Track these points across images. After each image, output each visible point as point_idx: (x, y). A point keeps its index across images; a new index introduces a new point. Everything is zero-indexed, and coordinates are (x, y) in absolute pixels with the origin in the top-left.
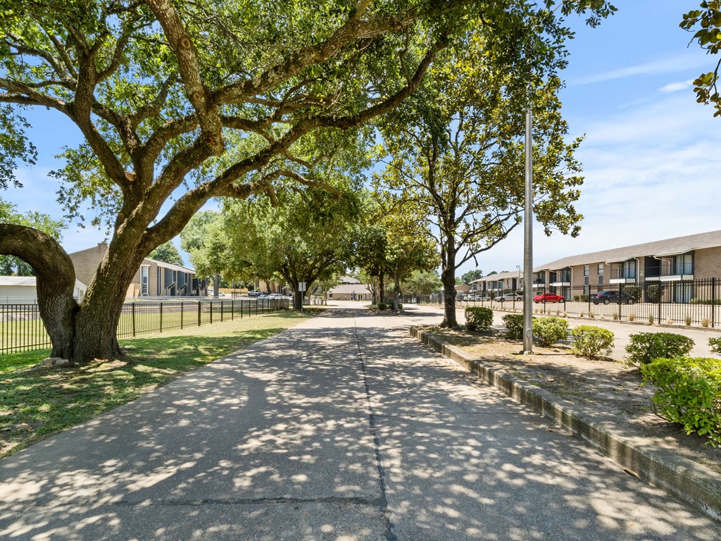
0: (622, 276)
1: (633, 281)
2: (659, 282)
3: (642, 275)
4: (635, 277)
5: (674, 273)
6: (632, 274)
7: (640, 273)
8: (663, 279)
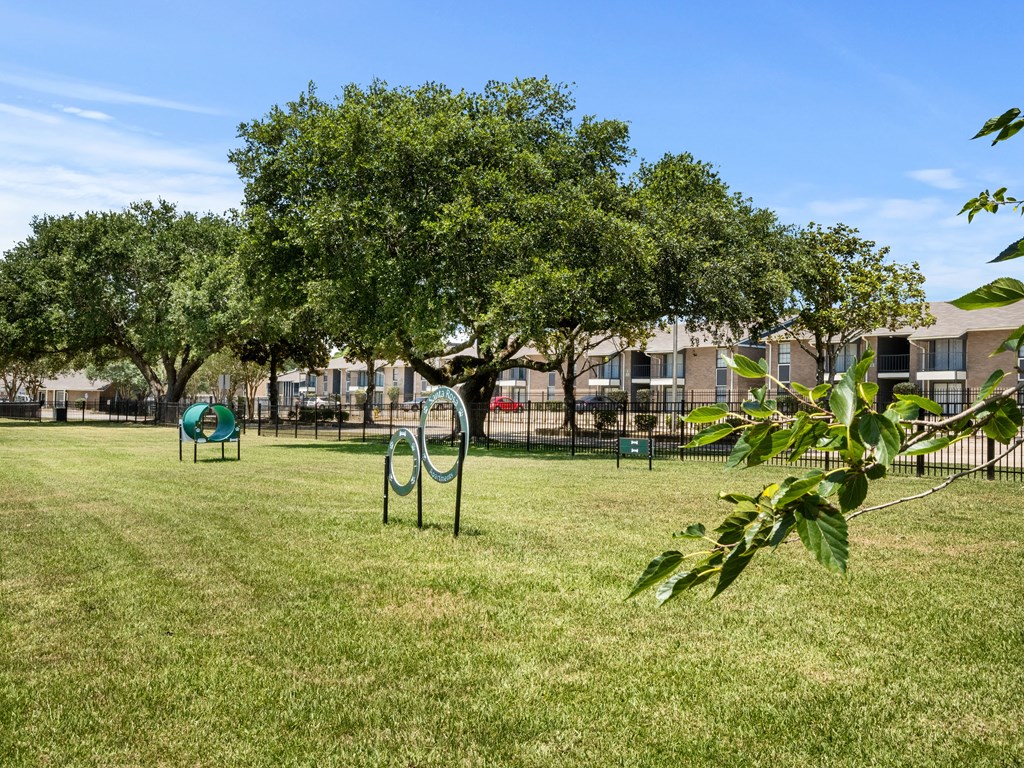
0: (603, 376)
1: (616, 382)
2: (647, 386)
3: (628, 375)
4: (619, 378)
5: (664, 375)
6: (616, 373)
7: (626, 372)
8: (654, 382)
